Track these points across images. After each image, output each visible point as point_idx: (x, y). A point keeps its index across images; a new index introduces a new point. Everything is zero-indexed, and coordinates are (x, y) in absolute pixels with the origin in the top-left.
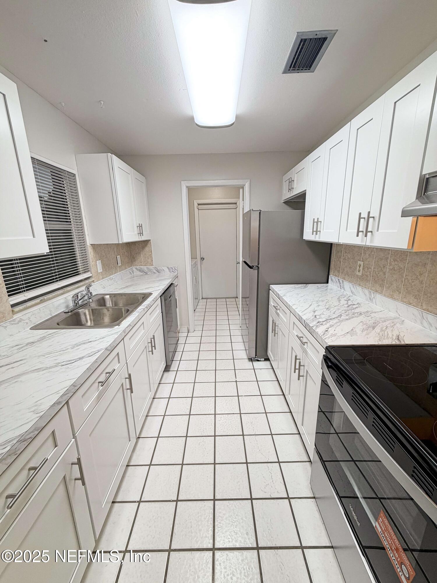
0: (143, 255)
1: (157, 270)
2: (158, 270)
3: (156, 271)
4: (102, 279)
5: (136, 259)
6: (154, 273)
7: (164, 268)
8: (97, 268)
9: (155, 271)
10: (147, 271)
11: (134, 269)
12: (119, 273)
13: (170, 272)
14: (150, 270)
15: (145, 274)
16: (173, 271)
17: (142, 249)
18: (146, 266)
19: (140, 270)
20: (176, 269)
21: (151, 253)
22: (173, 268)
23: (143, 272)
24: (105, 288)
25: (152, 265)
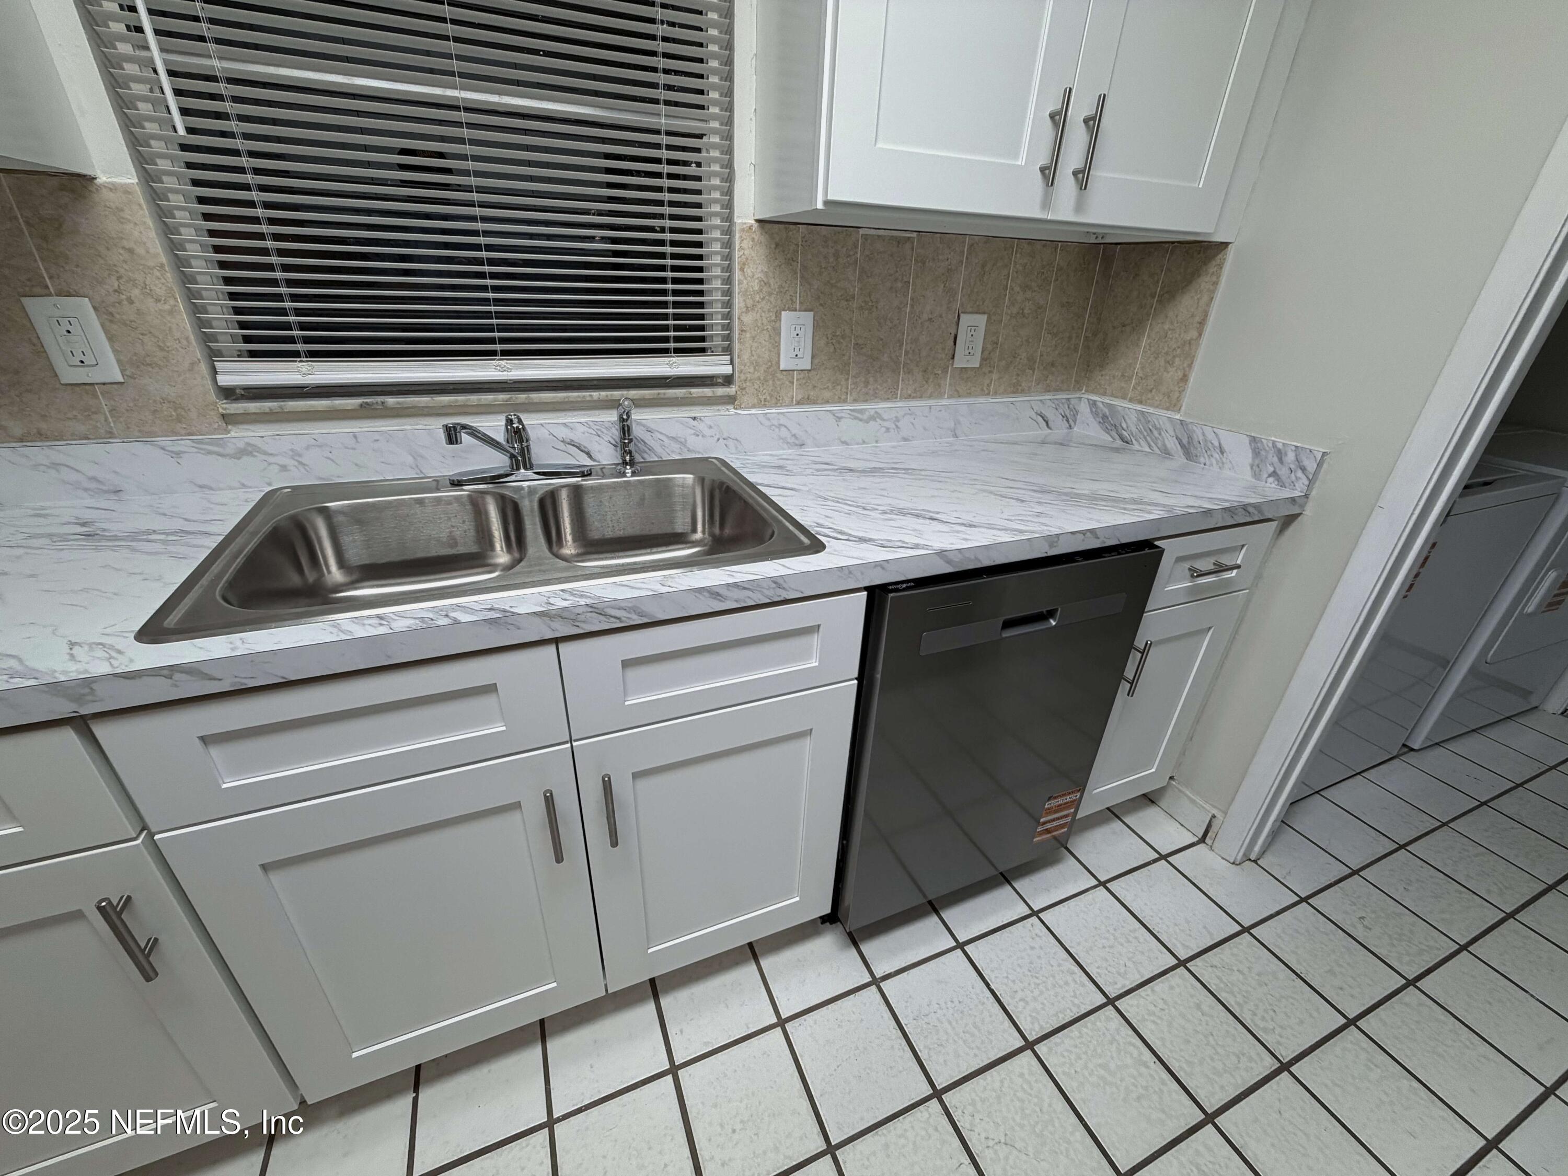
0: (1149, 337)
1: (1185, 441)
2: (1190, 437)
3: (1180, 443)
4: (798, 403)
5: (1110, 354)
6: (1166, 453)
7: (1228, 439)
8: (777, 345)
9: (1172, 444)
10: (1134, 429)
11: (1084, 408)
12: (944, 402)
13: (1257, 475)
14: (1150, 430)
15: (1119, 443)
16: (1283, 472)
17: (1160, 301)
18: (1140, 402)
19: (1105, 417)
20: (1303, 469)
21: (1194, 334)
22: (1291, 456)
23: (1114, 433)
24: (802, 445)
25: (1174, 406)
